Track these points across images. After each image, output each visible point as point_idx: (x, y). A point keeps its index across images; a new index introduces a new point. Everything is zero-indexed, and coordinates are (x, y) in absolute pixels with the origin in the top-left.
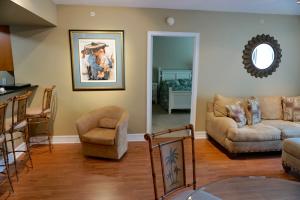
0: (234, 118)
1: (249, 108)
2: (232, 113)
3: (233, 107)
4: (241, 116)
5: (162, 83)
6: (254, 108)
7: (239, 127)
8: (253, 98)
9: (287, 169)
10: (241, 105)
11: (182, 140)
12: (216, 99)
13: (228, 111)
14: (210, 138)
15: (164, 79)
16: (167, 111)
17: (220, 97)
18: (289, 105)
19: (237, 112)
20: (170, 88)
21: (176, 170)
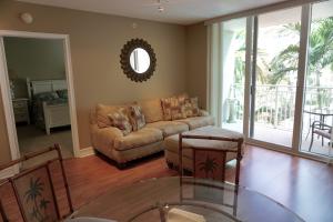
0: (118, 127)
1: (133, 114)
2: (116, 122)
3: (117, 115)
4: (126, 124)
5: (34, 98)
6: (137, 113)
7: (125, 135)
8: (135, 103)
9: (171, 165)
10: (124, 112)
11: (46, 166)
12: (98, 109)
13: (112, 120)
14: (98, 154)
15: (35, 93)
16: (45, 130)
17: (102, 106)
18: (168, 105)
19: (121, 120)
20: (45, 103)
21: (44, 204)
